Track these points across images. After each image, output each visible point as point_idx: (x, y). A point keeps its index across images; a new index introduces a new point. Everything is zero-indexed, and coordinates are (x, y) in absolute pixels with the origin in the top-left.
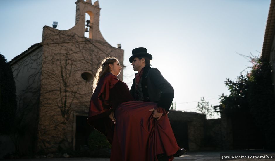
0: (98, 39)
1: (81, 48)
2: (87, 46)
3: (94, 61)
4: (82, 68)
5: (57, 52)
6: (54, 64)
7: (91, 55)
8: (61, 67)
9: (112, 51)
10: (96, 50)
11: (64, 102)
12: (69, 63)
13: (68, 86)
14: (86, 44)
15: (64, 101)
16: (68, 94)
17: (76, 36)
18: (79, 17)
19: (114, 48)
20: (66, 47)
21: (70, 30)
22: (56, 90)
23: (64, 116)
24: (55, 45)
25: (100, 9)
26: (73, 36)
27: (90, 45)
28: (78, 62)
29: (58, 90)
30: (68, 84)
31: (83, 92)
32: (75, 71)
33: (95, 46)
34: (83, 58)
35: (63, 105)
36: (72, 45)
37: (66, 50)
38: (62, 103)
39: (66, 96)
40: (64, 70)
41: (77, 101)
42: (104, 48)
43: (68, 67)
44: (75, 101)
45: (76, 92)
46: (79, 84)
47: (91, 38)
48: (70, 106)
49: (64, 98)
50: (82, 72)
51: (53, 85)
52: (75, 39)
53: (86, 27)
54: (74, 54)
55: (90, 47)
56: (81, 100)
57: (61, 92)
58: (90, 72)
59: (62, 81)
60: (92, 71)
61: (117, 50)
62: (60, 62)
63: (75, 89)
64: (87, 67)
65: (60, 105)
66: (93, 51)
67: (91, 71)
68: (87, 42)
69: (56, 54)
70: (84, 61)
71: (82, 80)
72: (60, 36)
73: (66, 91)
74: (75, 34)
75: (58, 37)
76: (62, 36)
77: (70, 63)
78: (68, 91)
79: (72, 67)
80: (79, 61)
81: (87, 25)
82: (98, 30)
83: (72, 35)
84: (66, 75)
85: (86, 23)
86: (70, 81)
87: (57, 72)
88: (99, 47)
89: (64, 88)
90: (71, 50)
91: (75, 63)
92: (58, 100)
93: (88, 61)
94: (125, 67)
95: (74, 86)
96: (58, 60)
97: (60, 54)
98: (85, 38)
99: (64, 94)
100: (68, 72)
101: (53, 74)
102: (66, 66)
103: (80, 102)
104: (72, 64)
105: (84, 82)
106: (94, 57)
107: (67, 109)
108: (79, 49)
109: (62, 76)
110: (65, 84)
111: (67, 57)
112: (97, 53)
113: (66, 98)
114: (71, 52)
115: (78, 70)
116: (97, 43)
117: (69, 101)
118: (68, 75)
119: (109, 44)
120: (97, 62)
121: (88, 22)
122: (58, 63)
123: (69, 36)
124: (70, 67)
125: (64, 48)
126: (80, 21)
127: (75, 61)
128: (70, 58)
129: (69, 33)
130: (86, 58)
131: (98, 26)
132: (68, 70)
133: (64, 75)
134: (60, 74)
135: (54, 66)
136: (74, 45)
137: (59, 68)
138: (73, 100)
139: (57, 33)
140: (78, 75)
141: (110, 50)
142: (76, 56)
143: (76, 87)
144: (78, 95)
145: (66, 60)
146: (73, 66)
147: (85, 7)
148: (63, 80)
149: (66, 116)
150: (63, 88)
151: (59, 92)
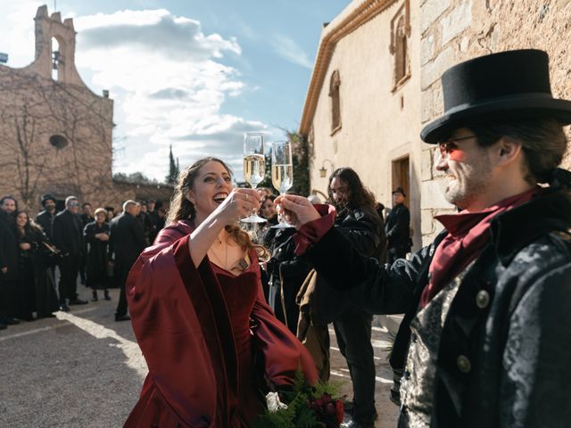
0: (74, 82)
1: (47, 97)
2: (57, 94)
3: (68, 117)
4: (50, 128)
5: (9, 104)
6: (4, 122)
7: (63, 108)
8: (18, 128)
9: (95, 102)
10: (70, 100)
11: (24, 181)
12: (29, 121)
13: (30, 157)
14: (55, 90)
15: (24, 179)
16: (30, 168)
17: (39, 78)
18: (42, 45)
19: (98, 97)
20: (23, 95)
21: (28, 67)
22: (12, 163)
23: (26, 202)
24: (5, 91)
25: (76, 33)
26: (34, 79)
27: (61, 93)
28: (44, 120)
29: (15, 164)
30: (29, 154)
31: (54, 165)
32: (40, 133)
33: (69, 94)
34: (50, 113)
35: (24, 186)
36: (33, 93)
37: (23, 99)
38: (22, 182)
39: (27, 171)
40: (22, 132)
41: (44, 179)
42: (82, 96)
43: (29, 127)
44: (42, 179)
45: (42, 166)
46: (47, 153)
47: (62, 80)
48: (35, 187)
49: (25, 174)
50: (51, 135)
51: (6, 156)
52: (38, 82)
53: (53, 61)
54: (37, 107)
55: (61, 96)
56: (51, 176)
57: (19, 167)
58: (63, 135)
59: (19, 149)
60: (66, 134)
61: (103, 100)
62: (16, 120)
63: (41, 160)
64: (58, 127)
65: (19, 185)
66: (66, 101)
67: (65, 132)
68: (57, 87)
69: (7, 107)
70: (52, 118)
71: (50, 146)
72: (12, 77)
73: (27, 164)
74: (37, 74)
75: (9, 79)
76: (16, 77)
77: (32, 121)
78: (30, 164)
79: (34, 128)
80: (46, 117)
81: (56, 59)
82: (73, 68)
83: (32, 75)
84: (26, 139)
85: (53, 56)
86: (33, 148)
87: (10, 135)
88: (76, 95)
89: (24, 160)
90: (32, 100)
91: (38, 121)
92: (16, 178)
93: (59, 117)
94: (115, 125)
95: (38, 156)
96: (11, 116)
97: (14, 107)
98: (53, 81)
99: (25, 169)
100: (28, 134)
101: (4, 139)
102: (25, 125)
103: (49, 180)
104: (34, 123)
105: (54, 150)
106: (68, 111)
107: (30, 190)
108: (44, 97)
109: (20, 142)
110: (26, 154)
111: (26, 111)
112: (73, 104)
113: (27, 175)
114: (31, 104)
115: (45, 132)
116: (73, 90)
117: (33, 179)
118: (29, 140)
119: (90, 91)
120: (73, 119)
121: (56, 53)
122: (13, 121)
123: (26, 77)
124: (31, 126)
125: (20, 97)
126: (45, 52)
127: (39, 118)
128: (30, 112)
129: (27, 72)
130: (56, 113)
131: (73, 60)
132: (29, 132)
133: (23, 139)
134: (16, 138)
135: (5, 126)
136: (37, 94)
137: (15, 129)
138: (38, 177)
139: (6, 73)
140: (45, 140)
141: (92, 100)
142: (41, 110)
143: (42, 157)
144: (47, 170)
145: (25, 116)
146: (36, 126)
147: (51, 28)
148: (22, 148)
149: (29, 202)
150: (22, 159)
151: (16, 167)
